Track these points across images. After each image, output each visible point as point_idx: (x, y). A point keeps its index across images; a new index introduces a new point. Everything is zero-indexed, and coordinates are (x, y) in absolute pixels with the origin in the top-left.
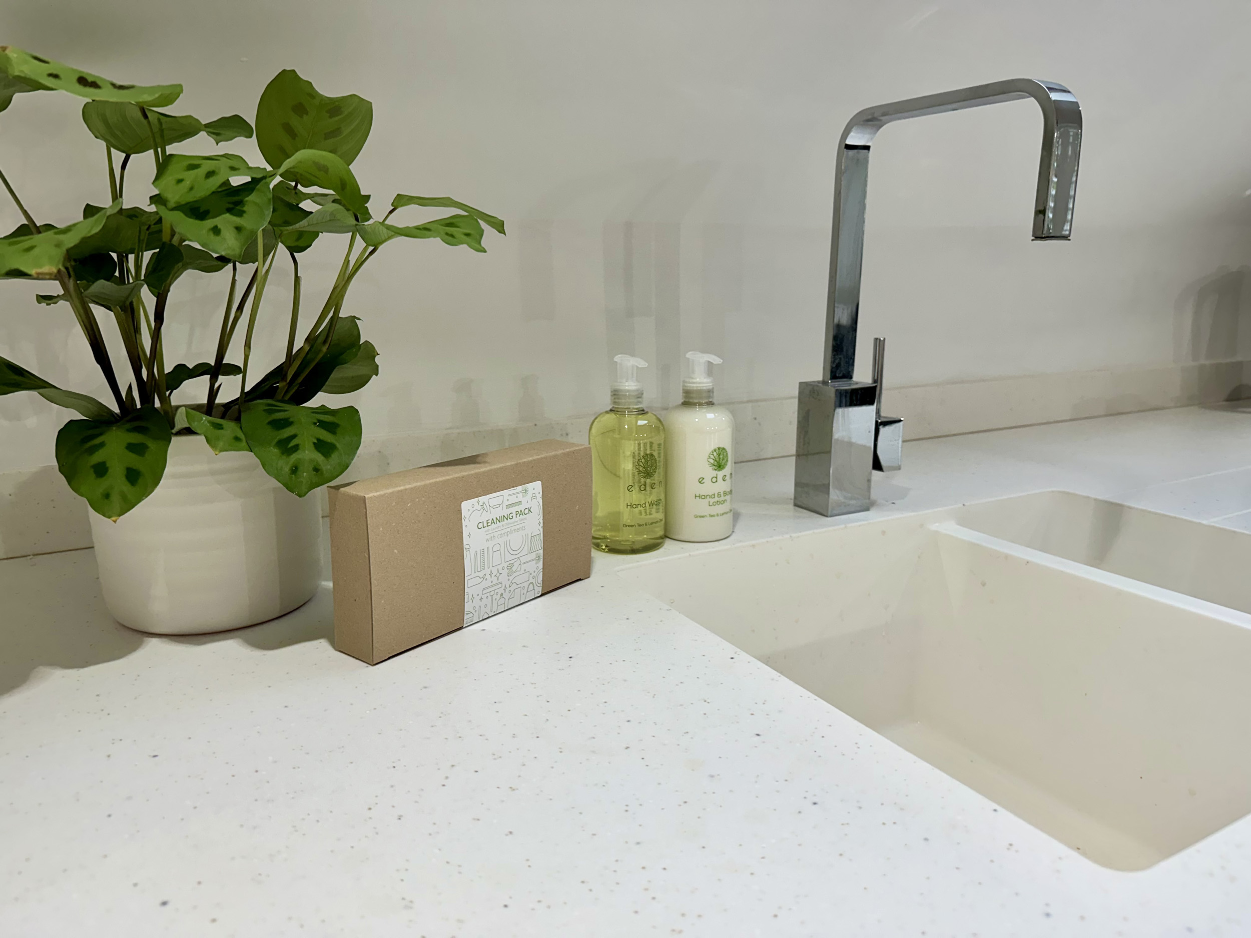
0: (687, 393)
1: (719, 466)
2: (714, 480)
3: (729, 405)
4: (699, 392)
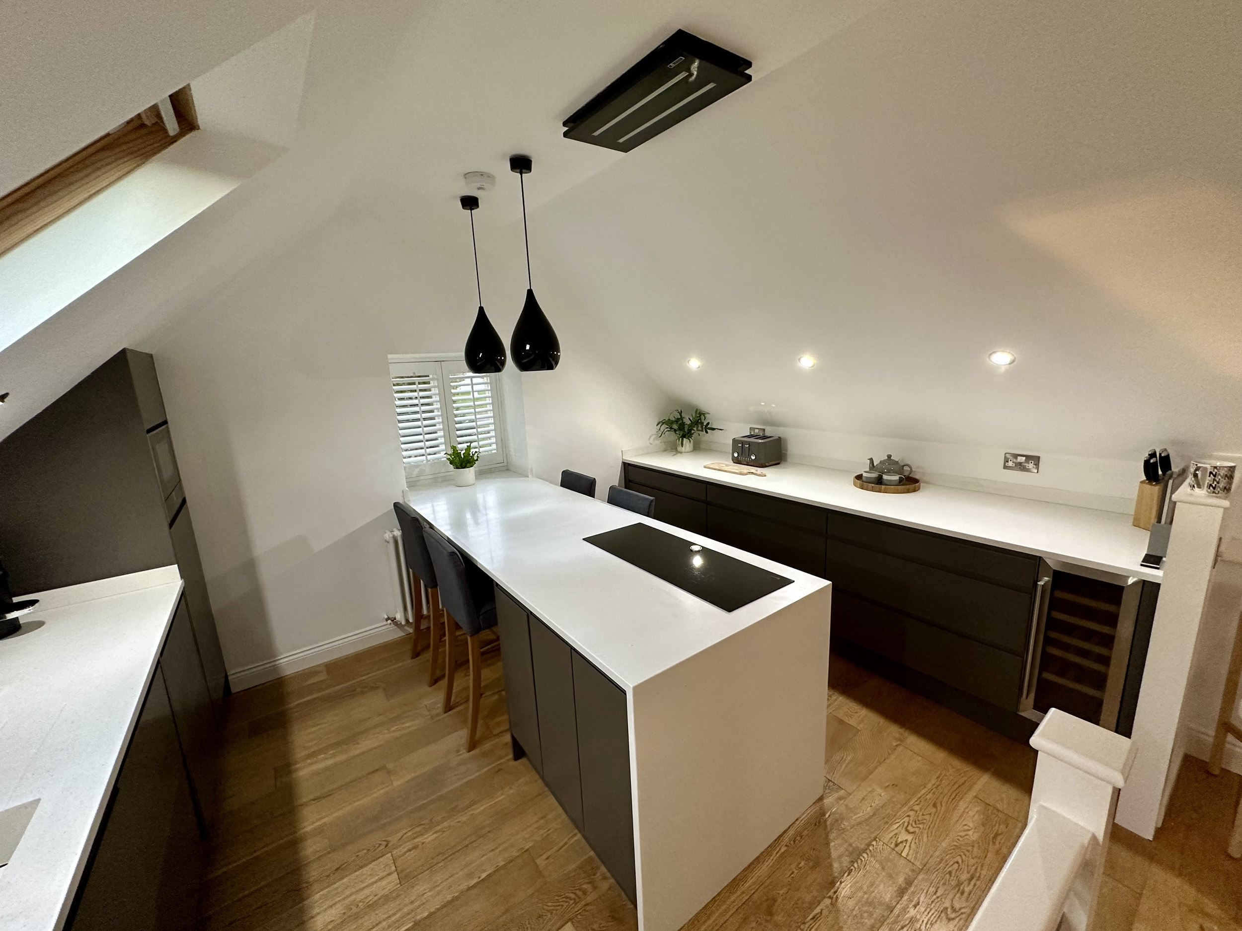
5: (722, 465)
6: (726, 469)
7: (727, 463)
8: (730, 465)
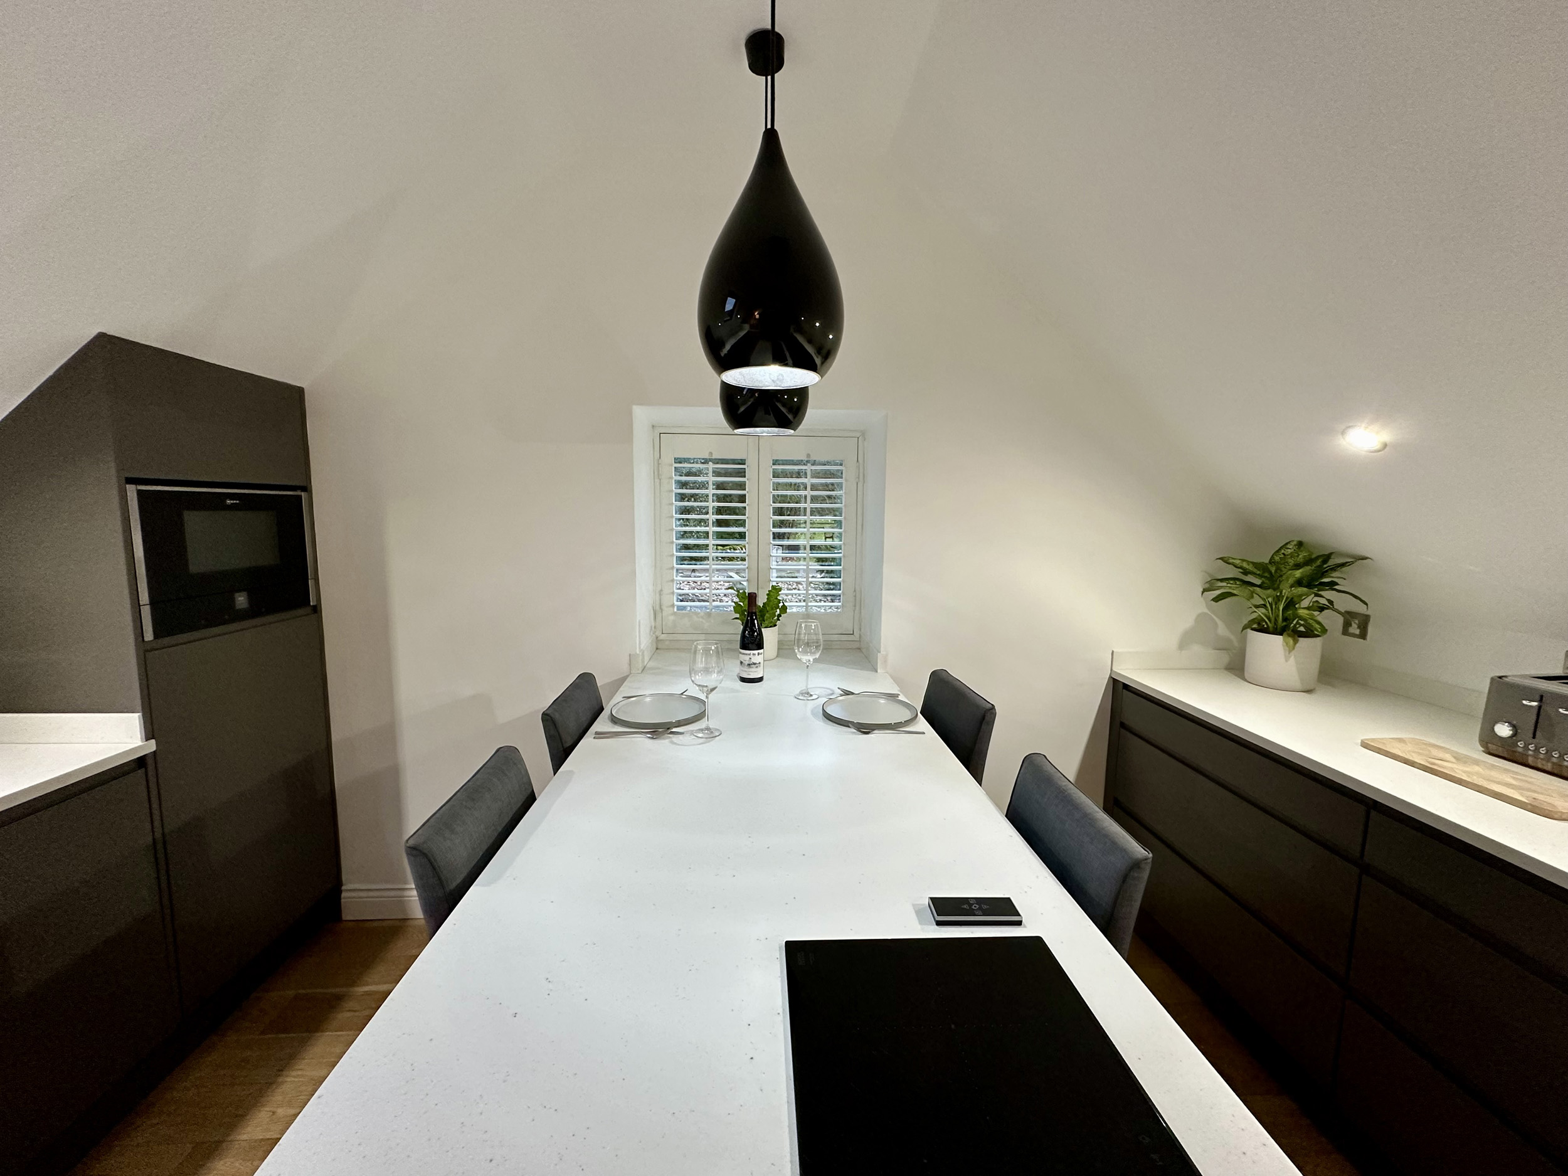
5: (1441, 755)
6: (1459, 771)
7: (1463, 751)
8: (1476, 762)
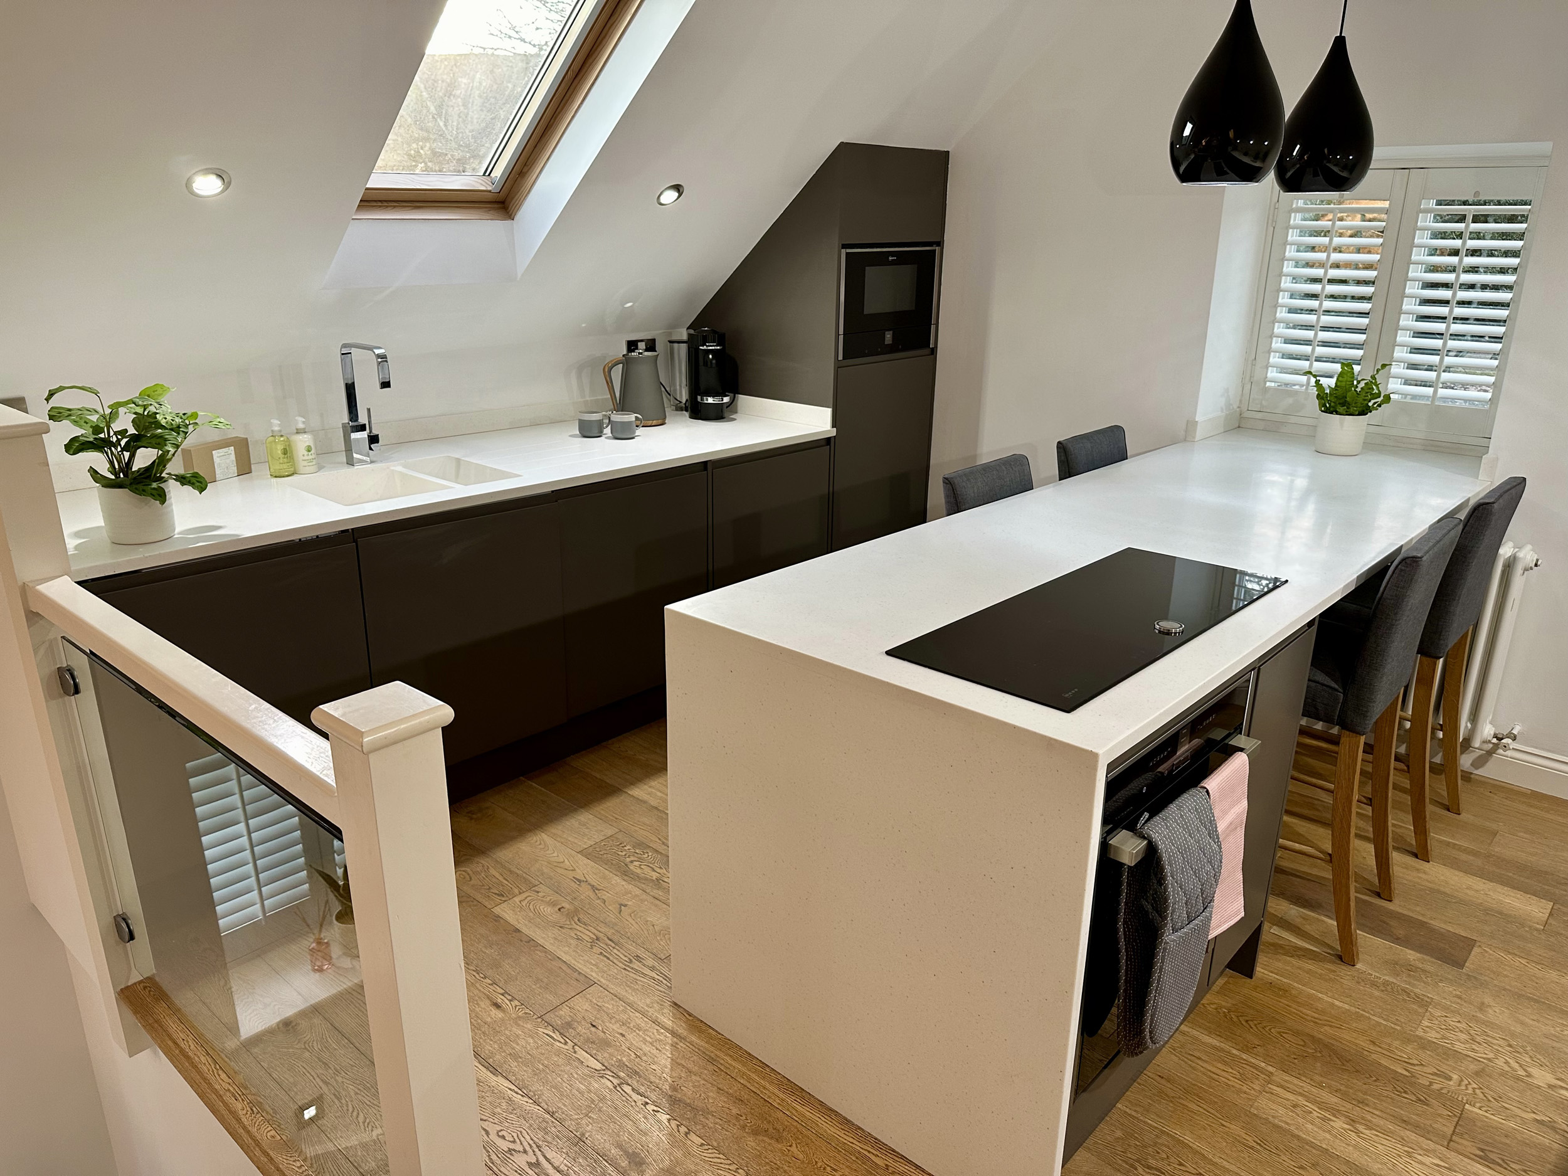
0: (297, 429)
1: (309, 451)
2: (308, 455)
3: (312, 432)
4: (301, 429)
